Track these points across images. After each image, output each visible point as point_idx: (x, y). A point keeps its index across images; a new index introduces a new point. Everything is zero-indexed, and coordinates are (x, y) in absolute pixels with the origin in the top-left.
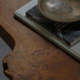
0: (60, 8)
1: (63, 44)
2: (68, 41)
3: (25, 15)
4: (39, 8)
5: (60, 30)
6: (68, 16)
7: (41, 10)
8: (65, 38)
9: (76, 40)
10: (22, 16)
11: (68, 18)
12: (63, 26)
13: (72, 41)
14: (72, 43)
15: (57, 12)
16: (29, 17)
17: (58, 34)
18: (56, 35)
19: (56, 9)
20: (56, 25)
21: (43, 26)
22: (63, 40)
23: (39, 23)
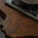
2: (35, 14)
12: (32, 7)
16: (13, 3)
17: (30, 11)
18: (28, 11)
20: (28, 6)
21: (21, 7)
22: (32, 13)
23: (19, 6)
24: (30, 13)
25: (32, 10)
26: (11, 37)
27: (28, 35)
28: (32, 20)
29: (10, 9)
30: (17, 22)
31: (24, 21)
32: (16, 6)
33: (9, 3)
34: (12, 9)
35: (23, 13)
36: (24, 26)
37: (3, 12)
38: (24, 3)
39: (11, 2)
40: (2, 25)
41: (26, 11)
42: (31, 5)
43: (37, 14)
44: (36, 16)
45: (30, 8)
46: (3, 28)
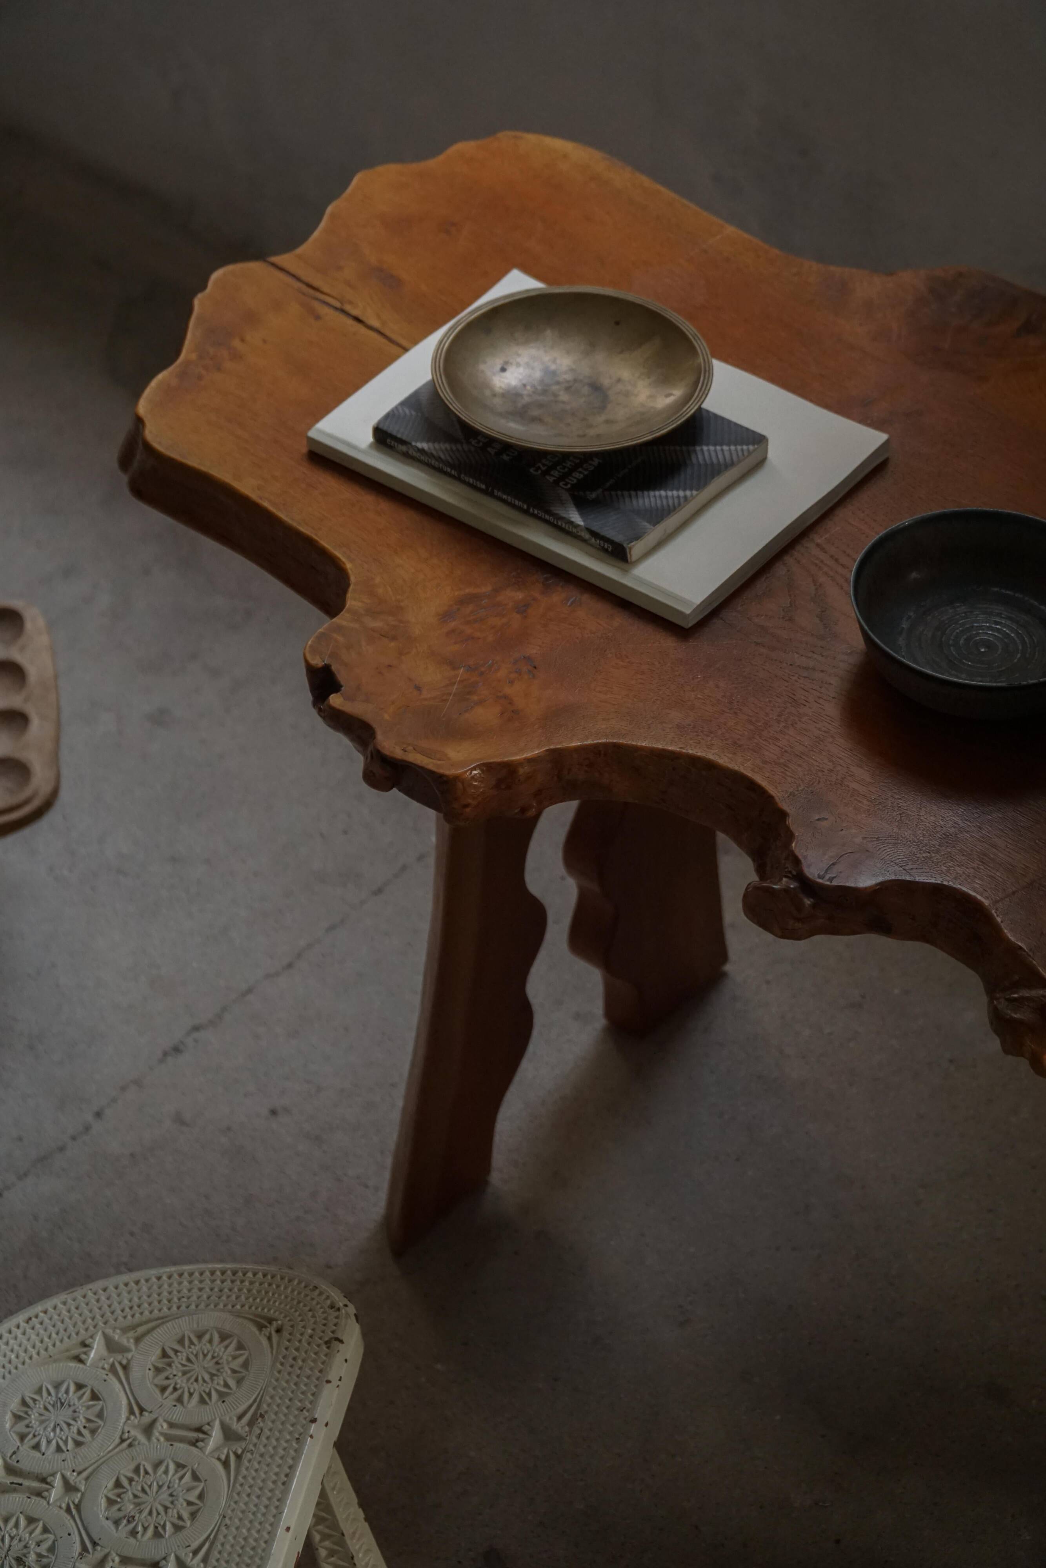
0: (545, 392)
1: (591, 556)
2: (618, 538)
3: (370, 439)
4: (446, 395)
5: (565, 496)
6: (590, 426)
7: (456, 406)
8: (595, 527)
9: (654, 534)
10: (354, 447)
11: (592, 432)
12: (578, 475)
13: (637, 538)
14: (636, 549)
15: (536, 412)
16: (391, 447)
17: (562, 513)
18: (547, 517)
19: (527, 400)
20: (540, 472)
21: (475, 484)
22: (587, 536)
23: (449, 470)
24: (566, 531)
25: (582, 505)
26: (432, 773)
27: (576, 743)
28: (586, 597)
29: (368, 499)
30: (453, 624)
31: (523, 608)
32: (422, 475)
33: (348, 444)
34: (385, 506)
35: (508, 540)
36: (528, 659)
37: (310, 542)
38: (491, 441)
39: (366, 438)
40: (327, 669)
41: (526, 512)
42: (563, 457)
43: (632, 544)
44: (629, 560)
45: (561, 484)
46: (339, 693)
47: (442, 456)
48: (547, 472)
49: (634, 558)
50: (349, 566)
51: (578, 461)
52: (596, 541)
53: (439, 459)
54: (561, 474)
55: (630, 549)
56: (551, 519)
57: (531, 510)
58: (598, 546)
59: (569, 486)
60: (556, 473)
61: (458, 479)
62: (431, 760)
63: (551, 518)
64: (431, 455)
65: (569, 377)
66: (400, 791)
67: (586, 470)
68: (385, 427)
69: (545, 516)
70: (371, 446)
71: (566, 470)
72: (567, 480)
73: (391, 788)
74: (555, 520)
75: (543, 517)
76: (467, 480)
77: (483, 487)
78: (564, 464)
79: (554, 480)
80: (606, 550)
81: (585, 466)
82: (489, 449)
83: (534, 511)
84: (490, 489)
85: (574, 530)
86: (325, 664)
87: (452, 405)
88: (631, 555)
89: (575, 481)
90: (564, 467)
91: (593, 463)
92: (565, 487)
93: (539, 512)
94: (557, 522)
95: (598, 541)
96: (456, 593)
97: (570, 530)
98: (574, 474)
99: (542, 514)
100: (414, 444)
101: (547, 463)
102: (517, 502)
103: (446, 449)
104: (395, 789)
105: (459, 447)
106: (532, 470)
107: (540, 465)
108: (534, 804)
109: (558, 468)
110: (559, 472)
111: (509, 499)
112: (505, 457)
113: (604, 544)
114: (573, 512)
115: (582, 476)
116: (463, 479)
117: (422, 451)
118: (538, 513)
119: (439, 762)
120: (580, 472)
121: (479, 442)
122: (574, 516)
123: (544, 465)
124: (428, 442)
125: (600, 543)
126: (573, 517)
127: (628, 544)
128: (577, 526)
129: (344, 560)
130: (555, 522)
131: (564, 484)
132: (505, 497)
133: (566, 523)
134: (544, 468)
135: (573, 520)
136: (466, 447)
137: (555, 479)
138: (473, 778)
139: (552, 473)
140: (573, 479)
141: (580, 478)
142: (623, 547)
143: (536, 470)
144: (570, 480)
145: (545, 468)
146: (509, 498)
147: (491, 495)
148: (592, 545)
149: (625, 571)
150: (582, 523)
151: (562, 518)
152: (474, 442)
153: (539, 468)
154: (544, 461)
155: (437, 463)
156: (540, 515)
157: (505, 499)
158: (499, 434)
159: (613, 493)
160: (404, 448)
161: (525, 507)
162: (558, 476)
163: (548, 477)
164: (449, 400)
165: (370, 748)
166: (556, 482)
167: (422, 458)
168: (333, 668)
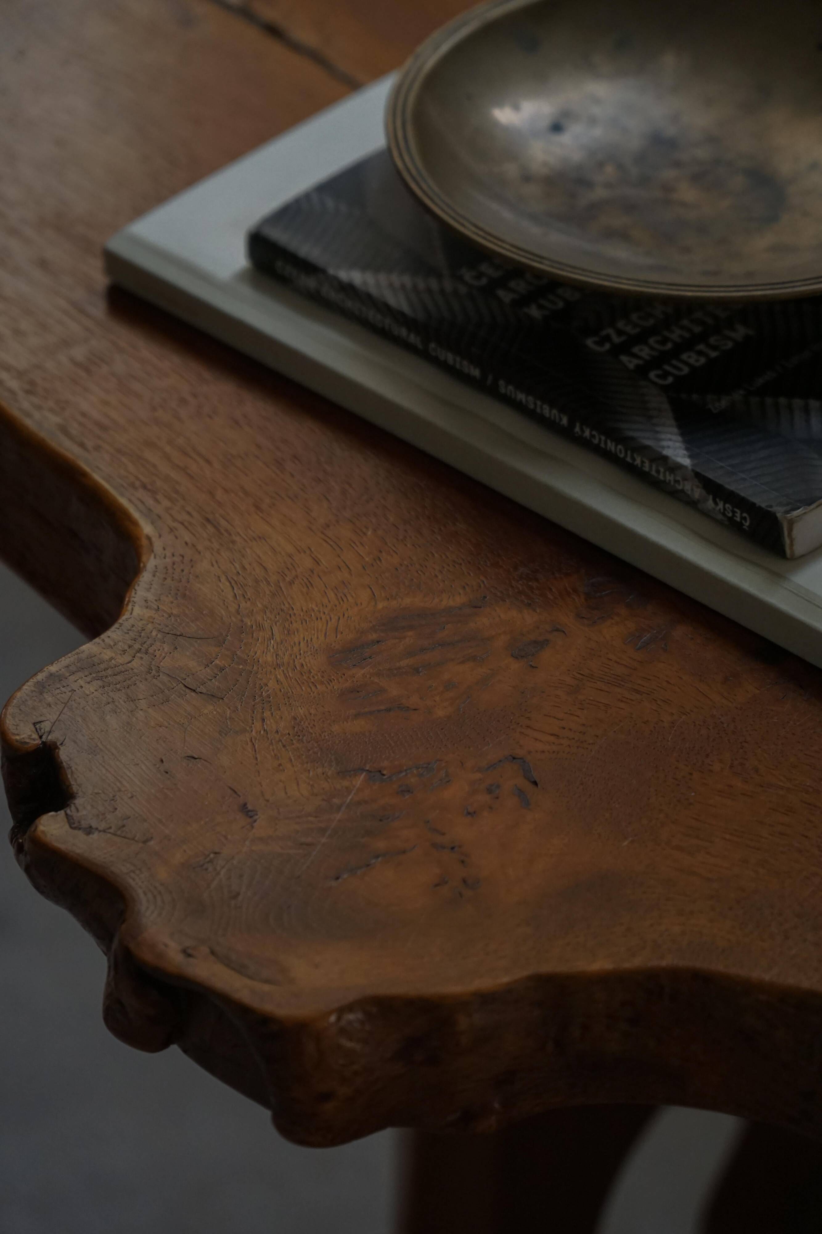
0: (643, 181)
1: (703, 537)
2: (766, 499)
3: (240, 259)
5: (657, 401)
6: (736, 256)
8: (715, 472)
12: (694, 359)
14: (805, 526)
16: (282, 281)
17: (644, 437)
18: (611, 446)
19: (600, 193)
20: (607, 346)
21: (458, 366)
22: (697, 493)
23: (404, 332)
25: (693, 421)
36: (520, 762)
38: (507, 274)
41: (565, 434)
42: (666, 315)
43: (795, 513)
44: (788, 552)
45: (652, 375)
46: (62, 813)
47: (392, 301)
48: (625, 348)
49: (799, 548)
50: (147, 528)
51: (697, 329)
52: (716, 504)
53: (385, 308)
54: (655, 353)
55: (791, 523)
56: (619, 450)
57: (577, 429)
58: (720, 517)
59: (670, 380)
60: (644, 352)
61: (424, 355)
62: (248, 982)
63: (620, 447)
64: (366, 298)
65: (702, 153)
66: (185, 1051)
67: (715, 348)
68: (278, 235)
69: (606, 443)
70: (242, 276)
71: (669, 346)
72: (667, 367)
73: (164, 1045)
74: (629, 453)
75: (602, 445)
76: (442, 358)
77: (476, 372)
78: (666, 333)
79: (637, 367)
80: (734, 526)
81: (712, 340)
82: (501, 293)
83: (583, 431)
84: (490, 378)
85: (670, 478)
86: (44, 743)
87: (418, 184)
88: (792, 541)
89: (686, 370)
90: (664, 341)
91: (733, 335)
92: (660, 382)
93: (594, 433)
94: (634, 459)
95: (721, 505)
96: (380, 606)
97: (661, 477)
98: (684, 356)
99: (600, 440)
100: (331, 271)
101: (629, 329)
102: (546, 411)
103: (403, 287)
104: (174, 1049)
105: (434, 284)
106: (590, 342)
107: (610, 331)
108: (496, 1105)
109: (651, 341)
110: (652, 348)
111: (529, 401)
112: (534, 312)
113: (734, 512)
114: (669, 436)
115: (703, 360)
116: (434, 354)
117: (348, 289)
118: (593, 436)
119: (266, 988)
120: (700, 353)
121: (480, 276)
122: (670, 443)
123: (620, 333)
124: (364, 268)
125: (725, 509)
126: (669, 447)
127: (787, 512)
128: (676, 468)
129: (136, 515)
130: (629, 459)
131: (658, 376)
132: (521, 397)
133: (652, 461)
134: (616, 339)
135: (665, 452)
136: (448, 285)
137: (640, 362)
138: (343, 1031)
139: (636, 350)
140: (680, 365)
141: (697, 364)
142: (776, 518)
143: (600, 343)
144: (675, 367)
145: (623, 338)
146: (530, 398)
147: (493, 393)
148: (706, 514)
149: (778, 577)
150: (686, 462)
151: (643, 449)
152: (468, 275)
153: (608, 338)
154: (620, 324)
155: (379, 317)
156: (596, 441)
157: (521, 402)
158: (514, 250)
159: (769, 401)
160: (310, 282)
161: (565, 421)
162: (647, 358)
163: (624, 358)
164: (414, 172)
165: (115, 945)
166: (642, 371)
167: (349, 304)
168: (63, 754)
